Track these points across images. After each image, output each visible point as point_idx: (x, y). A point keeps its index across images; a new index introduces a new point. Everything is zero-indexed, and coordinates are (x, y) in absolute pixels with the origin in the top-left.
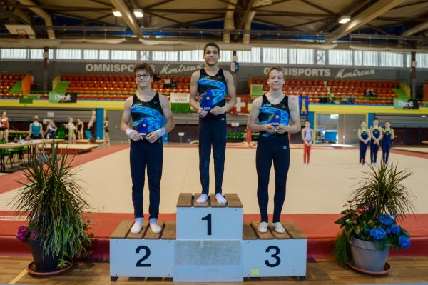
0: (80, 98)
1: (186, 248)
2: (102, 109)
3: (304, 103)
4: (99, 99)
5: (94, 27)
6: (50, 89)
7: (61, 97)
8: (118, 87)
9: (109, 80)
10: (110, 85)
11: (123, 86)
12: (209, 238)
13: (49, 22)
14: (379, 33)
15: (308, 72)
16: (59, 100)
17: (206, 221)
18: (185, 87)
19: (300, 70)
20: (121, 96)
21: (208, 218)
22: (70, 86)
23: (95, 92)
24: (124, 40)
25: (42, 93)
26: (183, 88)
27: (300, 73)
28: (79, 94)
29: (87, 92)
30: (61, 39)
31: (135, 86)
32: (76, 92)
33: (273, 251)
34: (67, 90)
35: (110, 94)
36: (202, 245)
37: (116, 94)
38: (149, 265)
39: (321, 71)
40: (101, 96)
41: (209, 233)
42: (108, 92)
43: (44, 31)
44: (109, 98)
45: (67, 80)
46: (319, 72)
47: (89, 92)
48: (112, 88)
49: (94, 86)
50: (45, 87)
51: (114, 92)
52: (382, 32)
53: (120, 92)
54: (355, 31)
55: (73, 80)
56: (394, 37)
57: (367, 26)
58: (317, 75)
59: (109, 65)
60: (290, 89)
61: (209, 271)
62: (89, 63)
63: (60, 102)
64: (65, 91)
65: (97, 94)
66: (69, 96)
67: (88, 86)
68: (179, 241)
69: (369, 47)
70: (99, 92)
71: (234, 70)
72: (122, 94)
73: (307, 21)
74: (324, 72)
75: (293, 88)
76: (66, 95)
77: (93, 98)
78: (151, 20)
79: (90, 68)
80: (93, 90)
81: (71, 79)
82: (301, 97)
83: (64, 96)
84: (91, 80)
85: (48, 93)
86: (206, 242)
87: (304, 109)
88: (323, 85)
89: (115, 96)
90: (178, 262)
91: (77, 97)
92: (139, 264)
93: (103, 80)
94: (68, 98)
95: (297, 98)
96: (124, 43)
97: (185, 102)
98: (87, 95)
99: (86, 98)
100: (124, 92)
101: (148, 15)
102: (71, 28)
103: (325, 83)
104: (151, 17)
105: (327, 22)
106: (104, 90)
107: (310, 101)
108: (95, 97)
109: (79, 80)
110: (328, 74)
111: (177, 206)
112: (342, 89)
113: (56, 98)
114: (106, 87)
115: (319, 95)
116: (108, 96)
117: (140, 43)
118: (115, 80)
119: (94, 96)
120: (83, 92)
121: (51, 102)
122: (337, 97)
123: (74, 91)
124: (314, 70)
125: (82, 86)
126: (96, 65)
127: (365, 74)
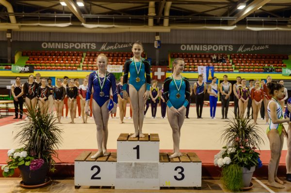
0: (37, 69)
1: (123, 167)
2: (54, 78)
3: (210, 72)
4: (52, 70)
5: (47, 14)
6: (13, 62)
7: (21, 68)
8: (67, 60)
9: (60, 55)
10: (61, 59)
11: (70, 59)
12: (138, 161)
13: (10, 10)
14: (271, 16)
15: (215, 48)
16: (20, 70)
17: (136, 150)
18: (119, 60)
19: (209, 46)
20: (69, 67)
21: (137, 148)
22: (29, 60)
23: (49, 64)
24: (70, 24)
25: (7, 65)
26: (117, 61)
27: (209, 49)
28: (36, 66)
29: (42, 64)
30: (21, 23)
31: (80, 60)
32: (34, 64)
33: (179, 170)
34: (27, 63)
35: (60, 66)
36: (133, 165)
37: (65, 66)
38: (100, 178)
39: (226, 46)
40: (53, 67)
41: (138, 157)
42: (59, 64)
43: (6, 16)
44: (59, 69)
45: (27, 55)
46: (224, 48)
47: (44, 64)
48: (62, 62)
49: (48, 60)
50: (9, 60)
51: (64, 64)
52: (274, 15)
53: (68, 65)
54: (251, 15)
55: (32, 55)
56: (284, 19)
57: (261, 11)
58: (222, 50)
59: (60, 44)
60: (201, 61)
61: (138, 182)
62: (45, 42)
63: (20, 72)
64: (25, 64)
65: (51, 66)
66: (28, 68)
67: (43, 60)
68: (118, 163)
69: (262, 27)
70: (52, 64)
71: (157, 47)
72: (70, 66)
73: (214, 8)
74: (228, 48)
75: (202, 61)
76: (25, 66)
77: (47, 69)
78: (91, 8)
79: (45, 45)
80: (48, 63)
81: (30, 54)
82: (208, 68)
83: (24, 68)
84: (46, 55)
85: (11, 65)
86: (136, 164)
87: (210, 77)
88: (227, 58)
89: (64, 67)
90: (118, 177)
91: (34, 68)
92: (93, 178)
93: (55, 55)
94: (27, 69)
95: (205, 68)
96: (70, 26)
97: (118, 72)
98: (43, 67)
99: (41, 69)
100: (71, 65)
101: (89, 4)
102: (28, 15)
103: (229, 56)
104: (91, 6)
105: (229, 9)
106: (56, 63)
107: (215, 71)
108: (49, 69)
109: (36, 55)
110: (231, 48)
111: (118, 140)
112: (241, 61)
113: (17, 69)
114: (58, 60)
115: (223, 65)
116: (59, 67)
117: (83, 26)
118: (64, 55)
119: (48, 67)
120: (39, 64)
121: (13, 72)
122: (237, 67)
123: (32, 64)
124: (220, 46)
125: (38, 60)
126: (50, 44)
127: (261, 48)
